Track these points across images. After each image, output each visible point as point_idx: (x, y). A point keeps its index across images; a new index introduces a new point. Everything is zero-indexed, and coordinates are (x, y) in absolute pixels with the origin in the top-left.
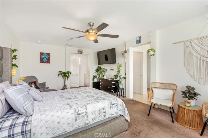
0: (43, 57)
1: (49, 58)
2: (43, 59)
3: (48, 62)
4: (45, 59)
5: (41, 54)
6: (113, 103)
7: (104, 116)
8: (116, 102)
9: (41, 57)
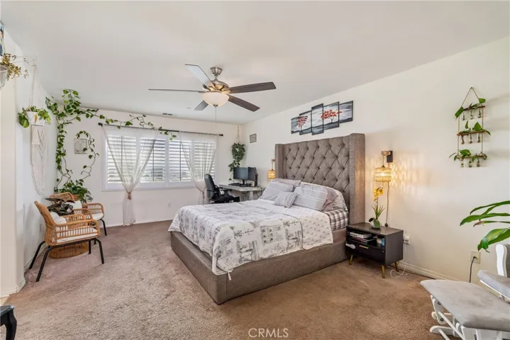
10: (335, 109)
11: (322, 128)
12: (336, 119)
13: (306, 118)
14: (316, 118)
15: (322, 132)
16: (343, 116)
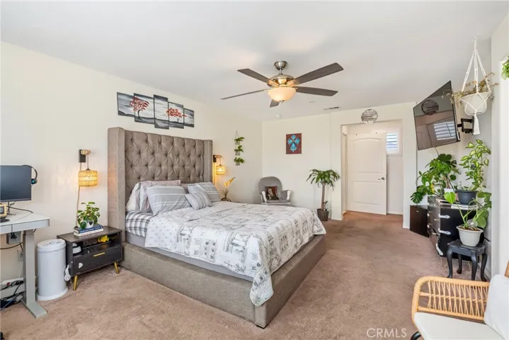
0: (290, 141)
1: (300, 143)
2: (291, 145)
3: (298, 151)
4: (293, 145)
5: (289, 137)
6: (234, 241)
7: (212, 257)
8: (244, 243)
9: (287, 143)
10: (180, 111)
11: (168, 124)
12: (181, 121)
13: (146, 104)
14: (161, 111)
15: (167, 128)
16: (187, 120)
